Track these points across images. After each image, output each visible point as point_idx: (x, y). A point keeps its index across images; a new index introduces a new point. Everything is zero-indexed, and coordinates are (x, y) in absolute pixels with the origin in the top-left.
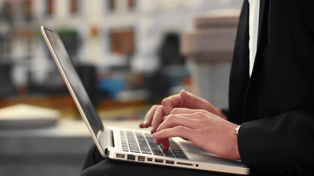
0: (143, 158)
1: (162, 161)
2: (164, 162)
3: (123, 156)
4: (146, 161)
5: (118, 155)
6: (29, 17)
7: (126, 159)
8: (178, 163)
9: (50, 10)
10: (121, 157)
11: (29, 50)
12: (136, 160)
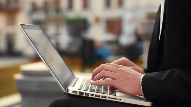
0: (88, 94)
1: (99, 96)
2: (101, 97)
3: (77, 92)
4: (90, 96)
5: (73, 92)
6: (58, 10)
7: (78, 94)
8: (109, 98)
9: (71, 6)
10: (76, 93)
11: (58, 30)
12: (84, 95)
